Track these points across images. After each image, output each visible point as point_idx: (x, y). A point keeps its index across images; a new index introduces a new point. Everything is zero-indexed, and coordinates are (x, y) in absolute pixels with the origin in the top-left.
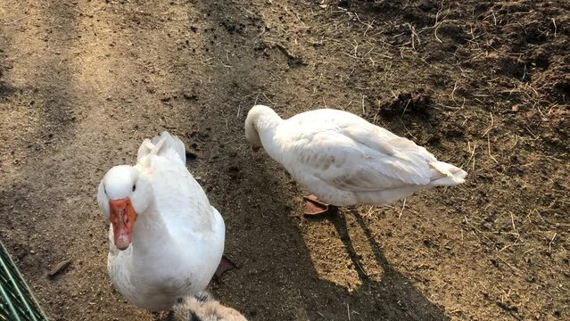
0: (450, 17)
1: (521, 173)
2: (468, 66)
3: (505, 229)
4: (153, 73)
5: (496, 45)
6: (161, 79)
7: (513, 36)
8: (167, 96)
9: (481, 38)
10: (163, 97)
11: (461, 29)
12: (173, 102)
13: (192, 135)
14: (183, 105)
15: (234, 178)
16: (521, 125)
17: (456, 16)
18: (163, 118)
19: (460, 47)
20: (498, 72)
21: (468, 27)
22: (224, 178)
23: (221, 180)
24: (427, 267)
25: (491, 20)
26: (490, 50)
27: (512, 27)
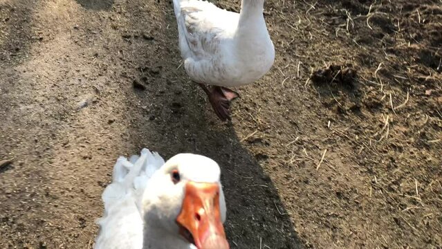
0: (381, 10)
1: (428, 147)
2: (392, 51)
3: (409, 193)
4: (120, 13)
5: (418, 39)
6: (126, 20)
7: (433, 33)
8: (128, 34)
9: (406, 31)
10: (125, 34)
11: (389, 21)
12: (133, 40)
13: (144, 70)
14: (142, 44)
15: (176, 112)
16: (432, 107)
17: (387, 10)
18: (121, 51)
19: (387, 36)
20: (417, 61)
21: (396, 21)
22: (166, 112)
23: (163, 113)
24: (337, 216)
25: (416, 18)
26: (412, 41)
27: (433, 25)
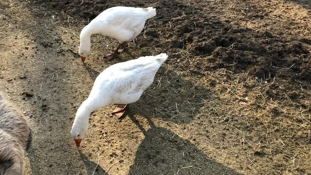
0: (151, 27)
1: (180, 86)
2: (158, 46)
3: (173, 110)
4: (4, 70)
5: (171, 36)
6: (8, 72)
7: (178, 31)
8: (10, 79)
9: (164, 34)
10: (9, 79)
11: (155, 32)
12: (14, 81)
13: (23, 94)
14: (19, 82)
15: (44, 110)
16: (181, 67)
17: (154, 27)
18: (8, 89)
19: (155, 39)
20: (171, 47)
21: (159, 31)
22: (39, 111)
23: (38, 112)
24: (137, 132)
25: (169, 26)
26: (168, 38)
27: (177, 28)
